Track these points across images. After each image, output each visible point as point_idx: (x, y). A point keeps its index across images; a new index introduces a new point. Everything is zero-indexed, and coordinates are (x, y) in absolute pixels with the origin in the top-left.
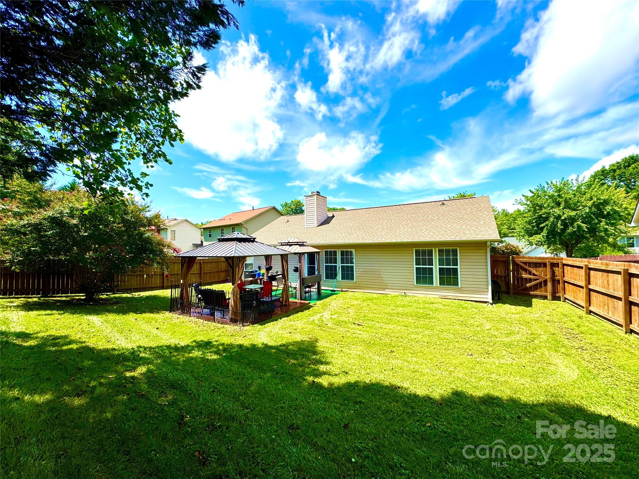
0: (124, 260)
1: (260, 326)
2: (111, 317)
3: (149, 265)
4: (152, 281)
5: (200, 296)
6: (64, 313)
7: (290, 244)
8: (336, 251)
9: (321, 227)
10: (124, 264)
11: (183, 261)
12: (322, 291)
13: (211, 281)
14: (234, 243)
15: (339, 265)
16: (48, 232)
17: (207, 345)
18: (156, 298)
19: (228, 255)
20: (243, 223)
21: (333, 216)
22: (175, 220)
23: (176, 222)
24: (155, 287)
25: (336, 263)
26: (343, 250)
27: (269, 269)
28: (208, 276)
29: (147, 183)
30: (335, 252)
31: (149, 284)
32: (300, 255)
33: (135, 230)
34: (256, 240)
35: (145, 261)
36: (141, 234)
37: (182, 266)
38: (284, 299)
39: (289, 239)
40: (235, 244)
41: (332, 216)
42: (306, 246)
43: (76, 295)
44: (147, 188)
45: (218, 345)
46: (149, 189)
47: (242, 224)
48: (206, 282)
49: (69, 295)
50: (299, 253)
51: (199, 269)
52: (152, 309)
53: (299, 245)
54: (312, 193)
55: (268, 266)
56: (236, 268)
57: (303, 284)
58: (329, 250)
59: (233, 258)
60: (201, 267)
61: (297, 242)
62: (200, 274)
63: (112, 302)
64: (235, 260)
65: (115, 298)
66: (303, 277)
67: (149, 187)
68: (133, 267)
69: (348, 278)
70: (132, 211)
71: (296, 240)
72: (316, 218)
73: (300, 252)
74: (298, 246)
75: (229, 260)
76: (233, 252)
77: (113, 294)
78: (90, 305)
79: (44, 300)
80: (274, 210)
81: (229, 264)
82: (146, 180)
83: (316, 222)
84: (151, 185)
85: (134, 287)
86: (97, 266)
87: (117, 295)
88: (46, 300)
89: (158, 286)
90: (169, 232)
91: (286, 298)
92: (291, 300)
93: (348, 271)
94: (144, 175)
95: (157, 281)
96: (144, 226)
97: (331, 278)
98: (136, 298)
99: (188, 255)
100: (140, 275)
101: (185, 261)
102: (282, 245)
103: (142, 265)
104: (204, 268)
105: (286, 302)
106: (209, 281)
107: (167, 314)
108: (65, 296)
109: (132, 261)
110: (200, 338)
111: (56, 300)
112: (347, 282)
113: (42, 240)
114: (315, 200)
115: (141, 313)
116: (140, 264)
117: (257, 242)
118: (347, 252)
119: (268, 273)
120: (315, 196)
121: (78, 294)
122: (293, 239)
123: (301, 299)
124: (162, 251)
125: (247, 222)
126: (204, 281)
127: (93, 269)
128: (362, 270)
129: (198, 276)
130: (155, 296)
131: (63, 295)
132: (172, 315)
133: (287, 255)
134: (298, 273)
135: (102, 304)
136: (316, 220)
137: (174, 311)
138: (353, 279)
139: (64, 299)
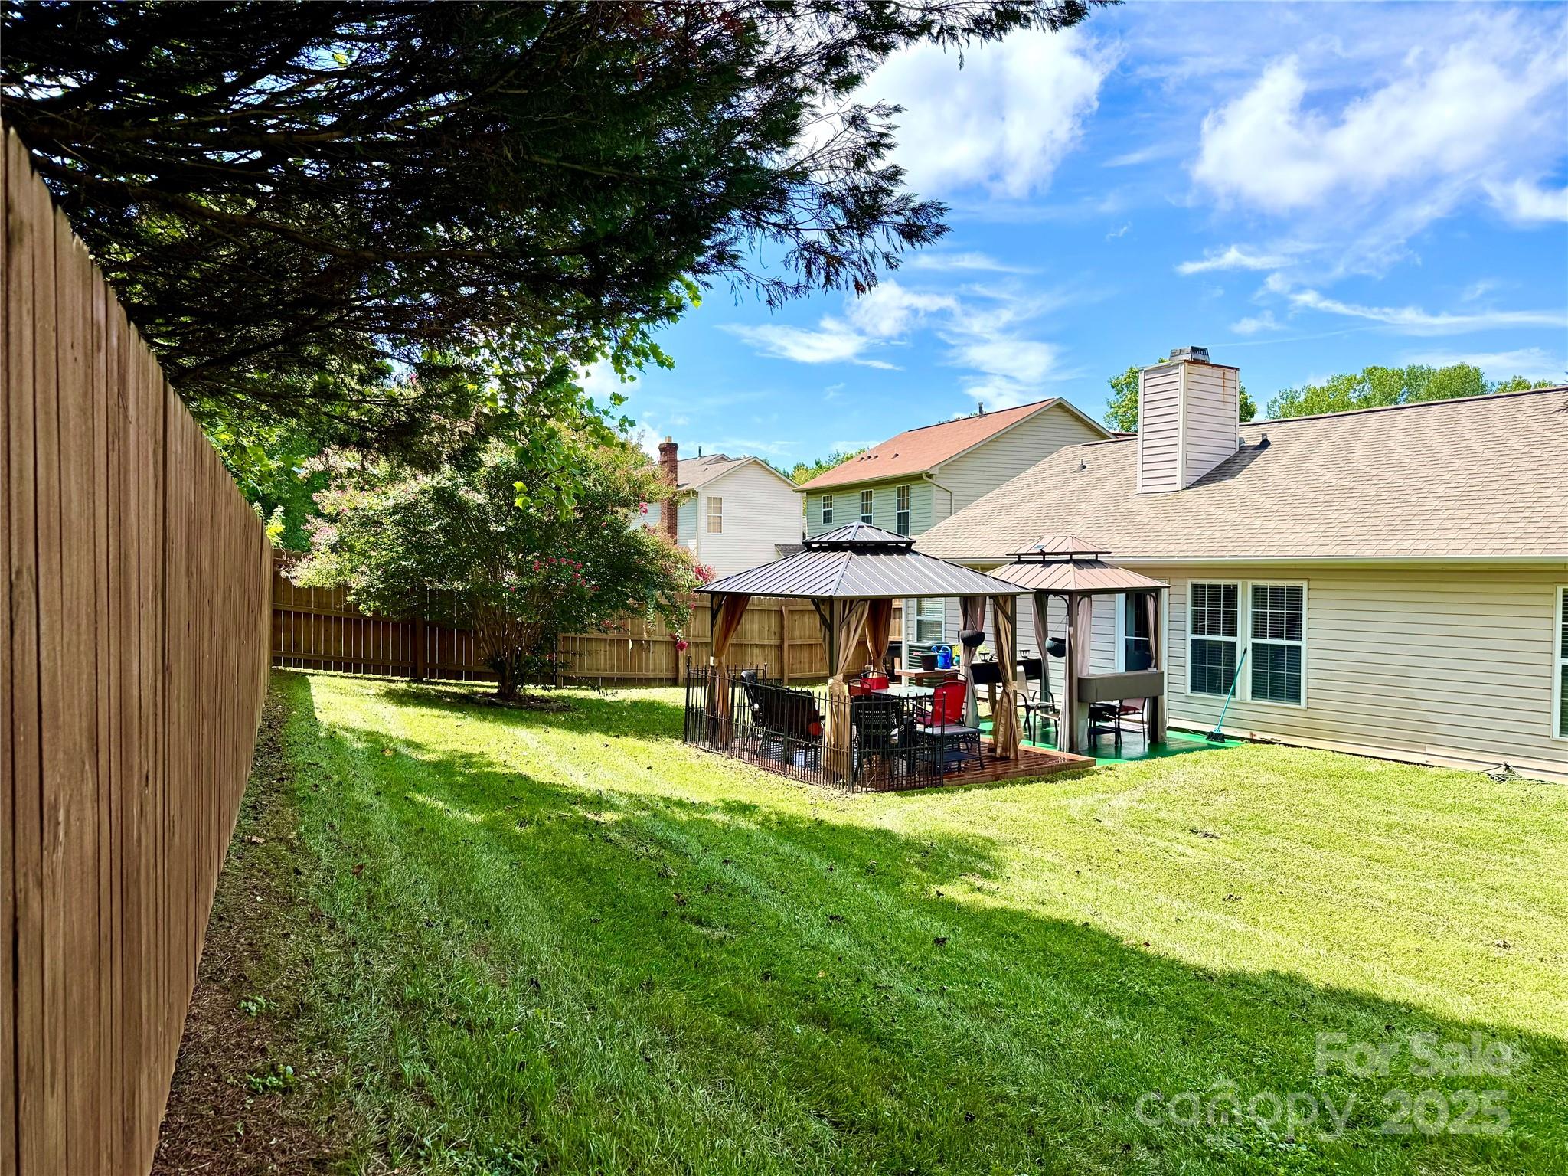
0: (581, 598)
1: (899, 798)
2: (558, 735)
3: (639, 613)
4: (647, 659)
5: (756, 706)
6: (465, 718)
7: (1045, 560)
8: (1235, 587)
9: (1201, 489)
10: (581, 607)
11: (716, 606)
12: (1170, 734)
13: (813, 674)
14: (844, 557)
15: (1244, 639)
16: (430, 524)
17: (745, 809)
18: (657, 709)
19: (819, 593)
20: (935, 471)
21: (1265, 444)
22: (723, 459)
23: (727, 466)
24: (655, 679)
25: (1235, 635)
26: (1261, 583)
27: (973, 641)
28: (804, 655)
29: (624, 419)
30: (1231, 593)
31: (640, 669)
32: (1071, 599)
33: (604, 512)
34: (914, 547)
35: (630, 601)
36: (617, 529)
37: (713, 617)
38: (1001, 739)
39: (1043, 542)
40: (845, 560)
41: (1258, 441)
42: (1103, 564)
43: (477, 683)
44: (623, 430)
45: (771, 813)
46: (626, 432)
47: (930, 476)
48: (797, 675)
49: (463, 682)
50: (1070, 593)
51: (777, 630)
52: (644, 731)
53: (1077, 563)
54: (1173, 354)
55: (968, 632)
56: (840, 629)
57: (1080, 700)
58: (1206, 582)
59: (830, 600)
60: (782, 627)
61: (1071, 554)
62: (780, 647)
63: (555, 706)
64: (838, 607)
65: (560, 697)
66: (1084, 675)
67: (628, 428)
68: (600, 617)
69: (1276, 694)
70: (598, 467)
71: (1068, 546)
72: (1179, 457)
73: (1071, 587)
74: (1071, 566)
75: (822, 607)
76: (833, 586)
77: (556, 688)
78: (509, 707)
79: (417, 688)
80: (1059, 413)
81: (822, 617)
82: (619, 412)
83: (1179, 472)
84: (632, 424)
85: (606, 674)
86: (525, 609)
87: (565, 692)
88: (422, 689)
89: (663, 675)
90: (703, 502)
91: (1005, 737)
92: (1024, 745)
93: (1277, 664)
94: (617, 398)
95: (659, 661)
96: (625, 503)
97: (1213, 689)
98: (608, 704)
99: (725, 590)
100: (619, 641)
101: (720, 605)
102: (1020, 560)
103: (622, 612)
104: (793, 629)
105: (1005, 749)
106: (808, 674)
107: (676, 746)
108: (457, 685)
109: (598, 600)
110: (732, 796)
111: (441, 691)
112: (1272, 709)
113: (416, 544)
114: (1181, 386)
115: (617, 736)
116: (615, 608)
117: (916, 553)
118: (1276, 591)
119: (971, 655)
120: (1181, 369)
121: (480, 683)
122: (1058, 541)
123: (1071, 750)
124: (666, 574)
125: (951, 464)
126: (791, 671)
127: (519, 616)
128: (1333, 665)
129: (772, 654)
130: (654, 702)
131: (451, 681)
132: (688, 749)
133: (1013, 596)
134: (1063, 659)
135: (534, 708)
136: (1179, 464)
137: (694, 740)
138: (1294, 695)
139: (455, 689)
